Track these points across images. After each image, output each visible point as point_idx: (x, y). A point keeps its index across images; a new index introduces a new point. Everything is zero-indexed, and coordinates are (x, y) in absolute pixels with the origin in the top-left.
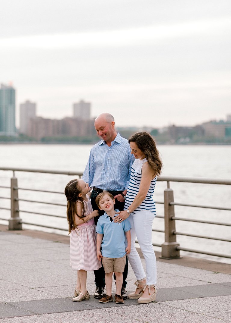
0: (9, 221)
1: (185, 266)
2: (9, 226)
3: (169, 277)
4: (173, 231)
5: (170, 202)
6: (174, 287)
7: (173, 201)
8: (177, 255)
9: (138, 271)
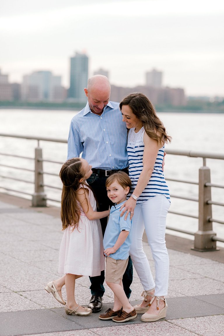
0: (33, 196)
1: (219, 262)
2: (33, 201)
3: (195, 279)
4: (208, 218)
5: (206, 183)
6: (197, 295)
7: (209, 181)
8: (213, 247)
9: (146, 279)
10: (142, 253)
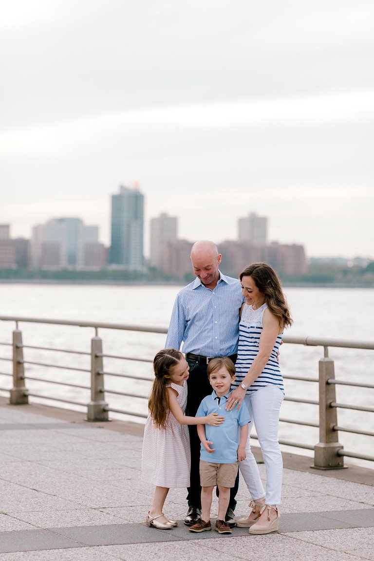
0: (88, 406)
1: (346, 481)
2: (88, 414)
3: (314, 496)
4: (332, 425)
5: (328, 379)
6: (316, 511)
7: (333, 377)
8: (339, 464)
9: (255, 485)
10: (249, 453)
